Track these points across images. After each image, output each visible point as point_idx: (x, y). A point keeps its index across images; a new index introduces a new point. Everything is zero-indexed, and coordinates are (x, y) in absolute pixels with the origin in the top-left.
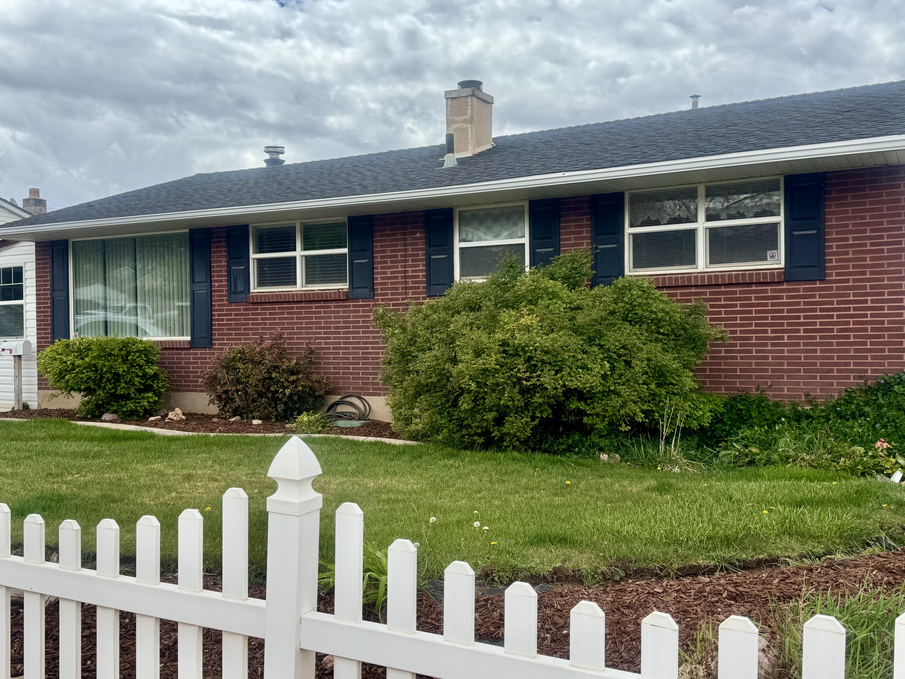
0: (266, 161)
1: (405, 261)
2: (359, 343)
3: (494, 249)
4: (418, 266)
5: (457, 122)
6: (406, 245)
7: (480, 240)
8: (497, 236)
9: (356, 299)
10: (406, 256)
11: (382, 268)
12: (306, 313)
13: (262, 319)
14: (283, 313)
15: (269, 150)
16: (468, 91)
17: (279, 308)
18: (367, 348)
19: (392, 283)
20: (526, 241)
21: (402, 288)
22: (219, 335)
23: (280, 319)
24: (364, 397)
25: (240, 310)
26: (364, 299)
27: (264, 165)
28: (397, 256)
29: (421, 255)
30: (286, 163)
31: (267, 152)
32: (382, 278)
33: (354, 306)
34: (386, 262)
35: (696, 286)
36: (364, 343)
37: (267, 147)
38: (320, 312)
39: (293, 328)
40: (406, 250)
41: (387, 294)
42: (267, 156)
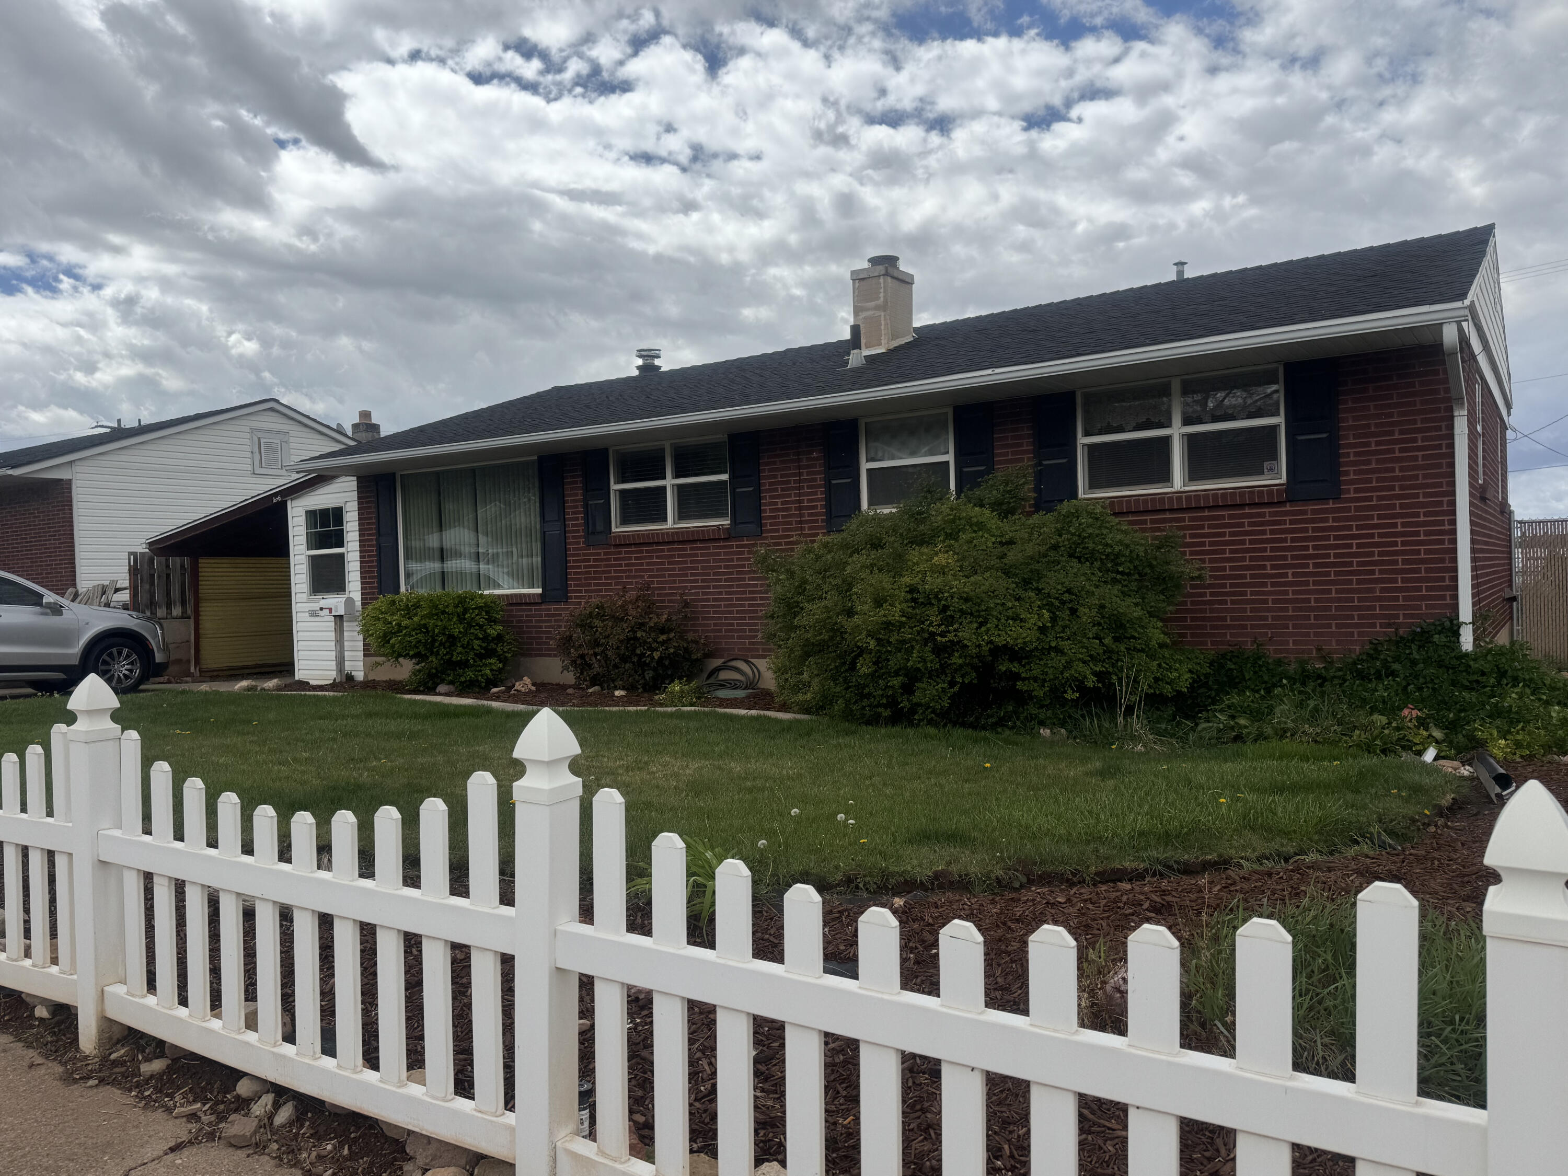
0: (638, 368)
1: (799, 488)
2: (744, 592)
3: (910, 470)
4: (815, 493)
5: (867, 310)
6: (799, 468)
7: (893, 458)
8: (913, 454)
9: (739, 537)
10: (800, 481)
11: (771, 497)
12: (679, 556)
13: (626, 565)
14: (652, 557)
15: (641, 354)
16: (880, 269)
17: (647, 551)
18: (754, 599)
19: (783, 516)
20: (950, 458)
21: (797, 523)
22: (576, 585)
23: (648, 564)
24: (752, 660)
25: (599, 554)
26: (749, 537)
27: (636, 373)
28: (789, 482)
29: (819, 479)
30: (663, 369)
31: (640, 356)
32: (772, 510)
33: (737, 546)
34: (776, 490)
35: (1172, 510)
36: (751, 592)
37: (639, 351)
38: (696, 555)
39: (664, 576)
40: (800, 474)
41: (777, 530)
42: (640, 362)
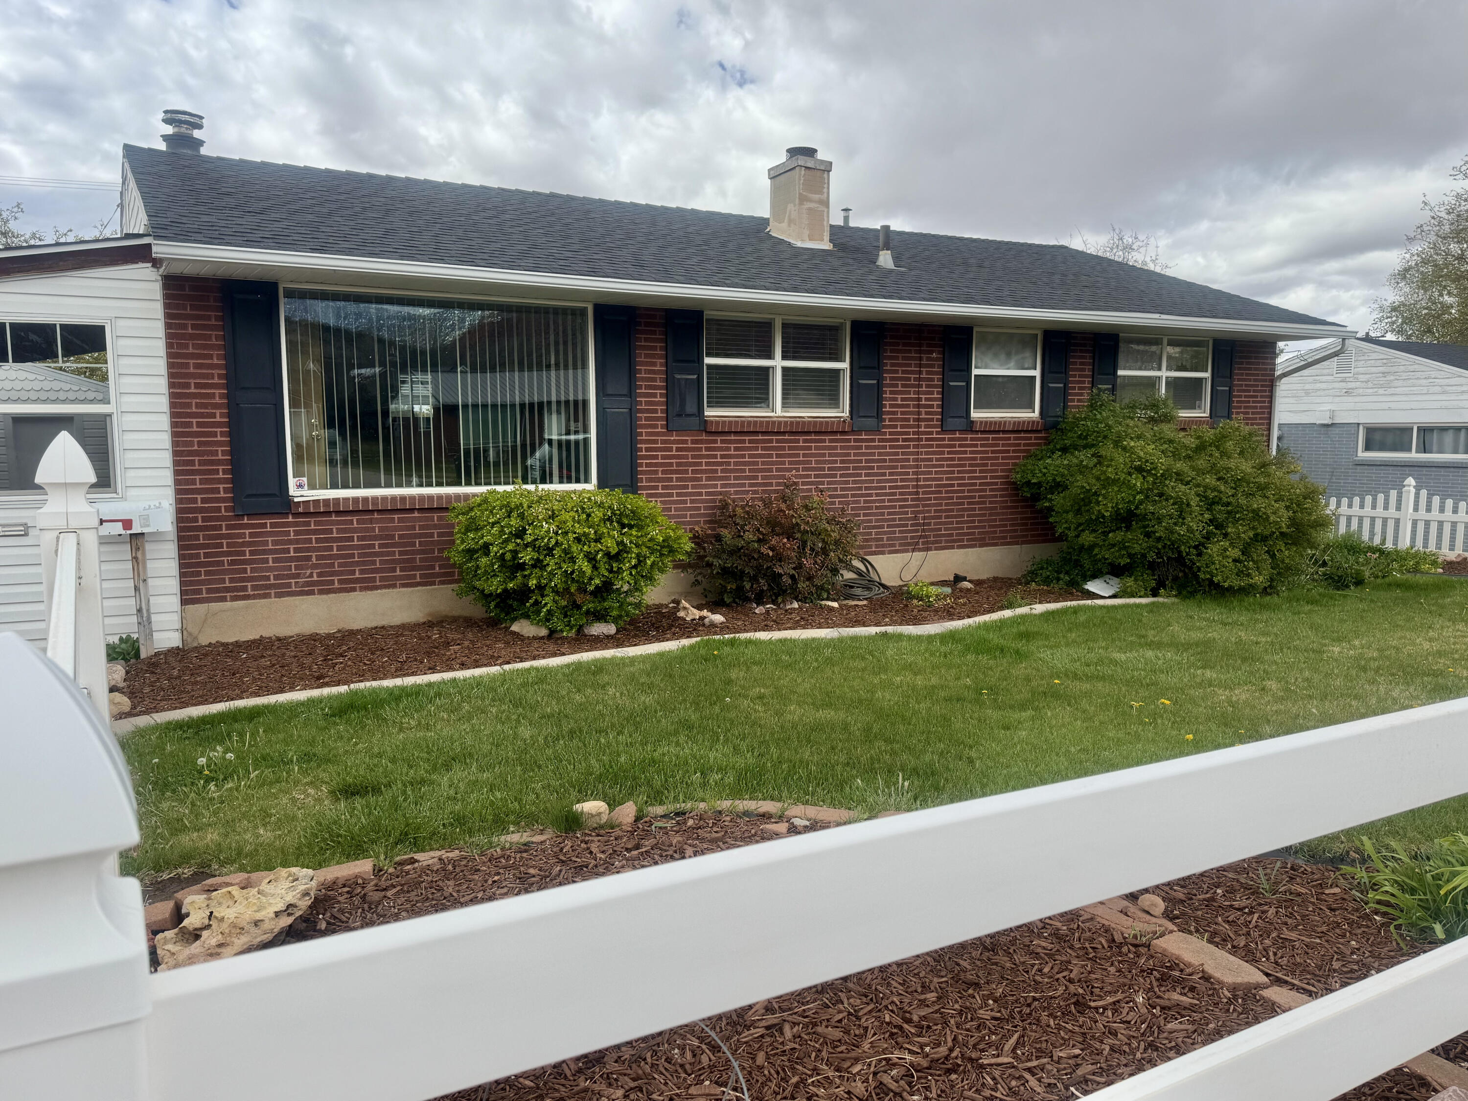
1: (919, 386)
2: (860, 489)
4: (932, 393)
6: (920, 366)
9: (859, 432)
10: (920, 379)
11: (891, 392)
12: (790, 448)
14: (757, 449)
15: (172, 117)
18: (870, 495)
19: (902, 413)
20: (1037, 373)
21: (914, 420)
22: (649, 480)
24: (867, 557)
26: (868, 432)
28: (909, 379)
29: (937, 379)
31: (166, 121)
32: (891, 406)
33: (856, 440)
34: (896, 386)
36: (867, 488)
37: (166, 112)
38: (810, 448)
39: (771, 470)
40: (920, 372)
41: (896, 427)
